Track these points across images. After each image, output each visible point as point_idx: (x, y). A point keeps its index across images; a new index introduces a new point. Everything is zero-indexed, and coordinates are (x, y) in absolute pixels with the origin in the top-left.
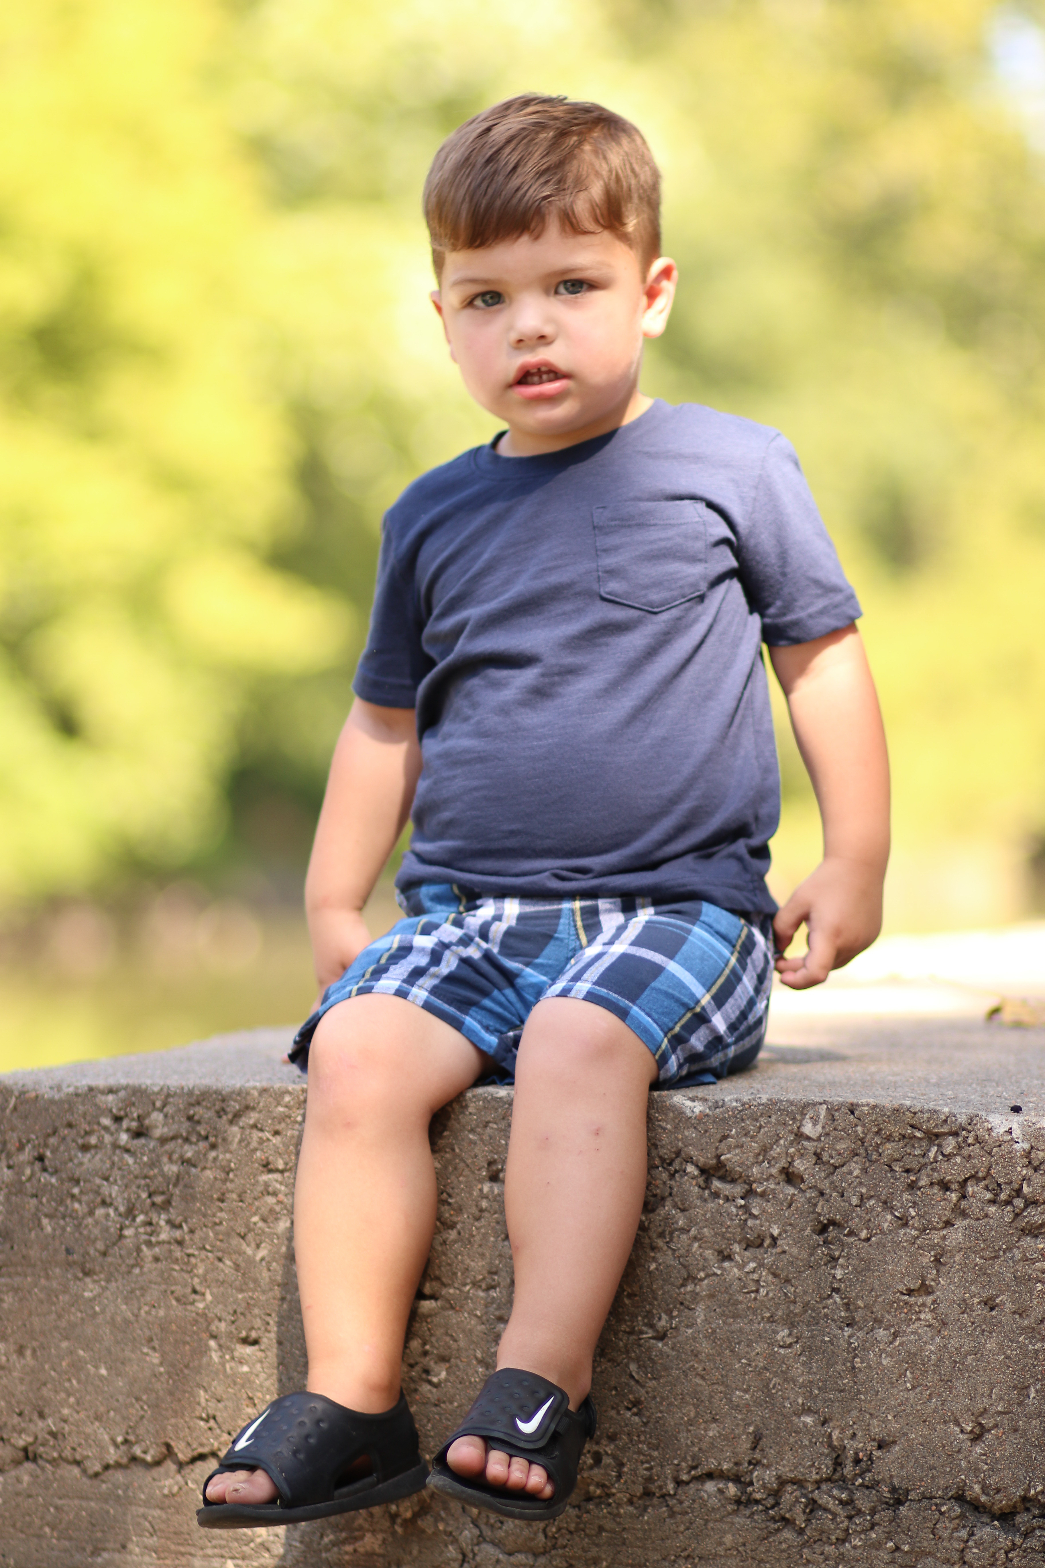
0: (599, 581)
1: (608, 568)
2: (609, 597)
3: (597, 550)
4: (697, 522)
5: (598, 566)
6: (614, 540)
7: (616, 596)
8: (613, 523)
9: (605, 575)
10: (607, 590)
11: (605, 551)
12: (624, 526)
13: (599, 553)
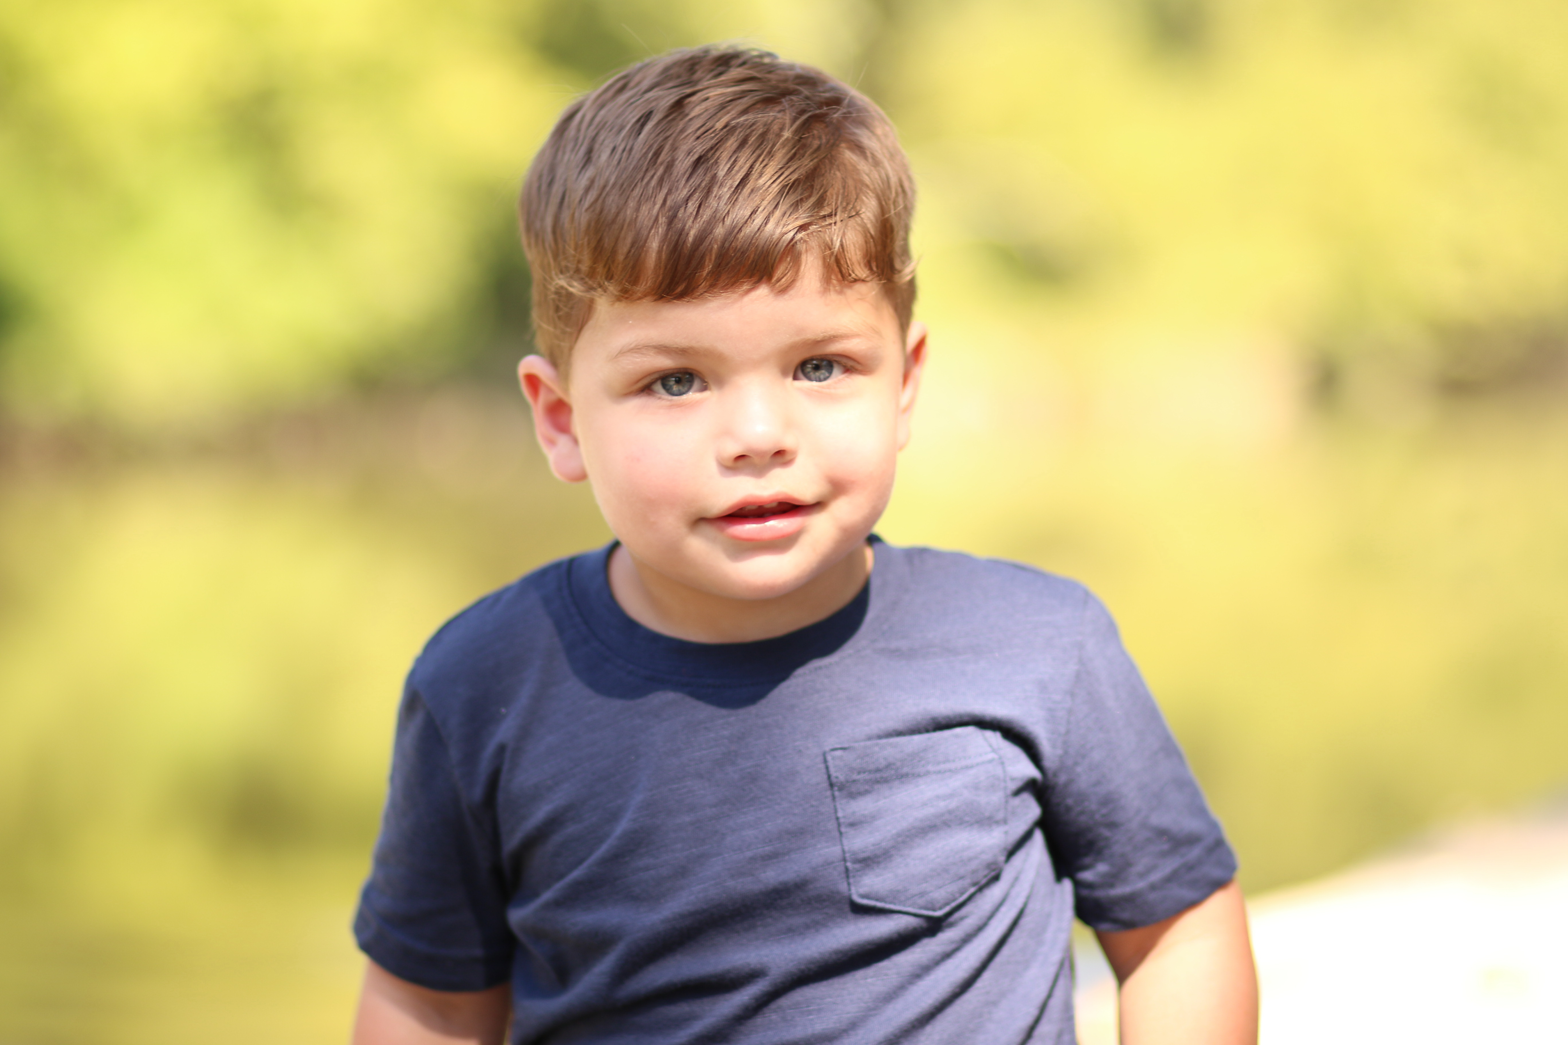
0: (848, 877)
1: (862, 856)
2: (865, 902)
3: (839, 825)
4: (991, 761)
5: (844, 852)
6: (863, 806)
7: (877, 900)
8: (862, 777)
9: (857, 866)
10: (863, 890)
11: (852, 825)
12: (877, 782)
13: (843, 829)
